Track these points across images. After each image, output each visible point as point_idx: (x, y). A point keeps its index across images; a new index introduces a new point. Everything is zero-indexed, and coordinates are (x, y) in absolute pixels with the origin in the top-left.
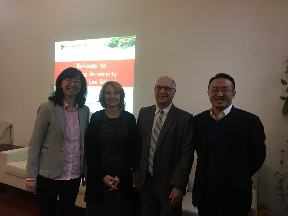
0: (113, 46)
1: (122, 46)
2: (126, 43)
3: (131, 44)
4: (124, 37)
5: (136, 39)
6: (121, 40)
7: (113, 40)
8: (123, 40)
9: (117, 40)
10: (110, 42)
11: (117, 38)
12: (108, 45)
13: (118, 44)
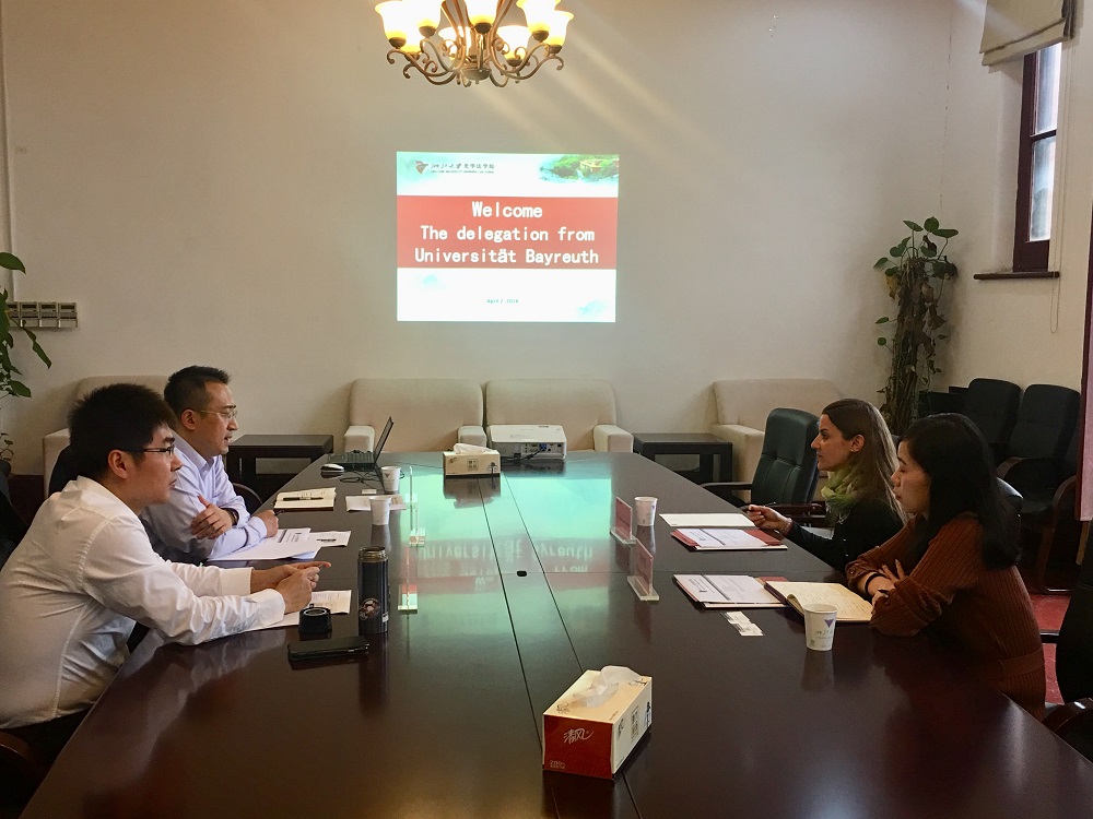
0: (563, 172)
1: (587, 174)
2: (596, 170)
3: (608, 173)
4: (591, 156)
5: (620, 162)
6: (585, 162)
7: (563, 159)
8: (590, 162)
9: (575, 160)
10: (558, 164)
11: (574, 158)
12: (551, 170)
13: (578, 171)
